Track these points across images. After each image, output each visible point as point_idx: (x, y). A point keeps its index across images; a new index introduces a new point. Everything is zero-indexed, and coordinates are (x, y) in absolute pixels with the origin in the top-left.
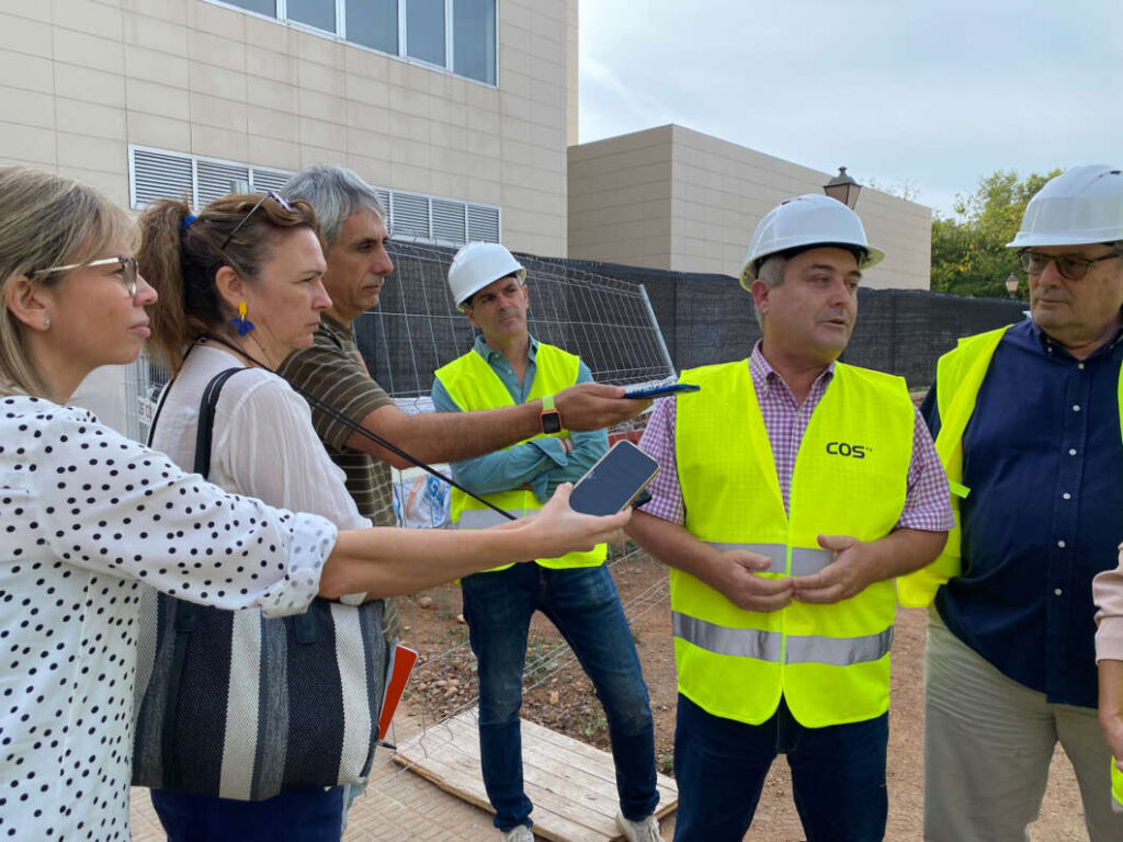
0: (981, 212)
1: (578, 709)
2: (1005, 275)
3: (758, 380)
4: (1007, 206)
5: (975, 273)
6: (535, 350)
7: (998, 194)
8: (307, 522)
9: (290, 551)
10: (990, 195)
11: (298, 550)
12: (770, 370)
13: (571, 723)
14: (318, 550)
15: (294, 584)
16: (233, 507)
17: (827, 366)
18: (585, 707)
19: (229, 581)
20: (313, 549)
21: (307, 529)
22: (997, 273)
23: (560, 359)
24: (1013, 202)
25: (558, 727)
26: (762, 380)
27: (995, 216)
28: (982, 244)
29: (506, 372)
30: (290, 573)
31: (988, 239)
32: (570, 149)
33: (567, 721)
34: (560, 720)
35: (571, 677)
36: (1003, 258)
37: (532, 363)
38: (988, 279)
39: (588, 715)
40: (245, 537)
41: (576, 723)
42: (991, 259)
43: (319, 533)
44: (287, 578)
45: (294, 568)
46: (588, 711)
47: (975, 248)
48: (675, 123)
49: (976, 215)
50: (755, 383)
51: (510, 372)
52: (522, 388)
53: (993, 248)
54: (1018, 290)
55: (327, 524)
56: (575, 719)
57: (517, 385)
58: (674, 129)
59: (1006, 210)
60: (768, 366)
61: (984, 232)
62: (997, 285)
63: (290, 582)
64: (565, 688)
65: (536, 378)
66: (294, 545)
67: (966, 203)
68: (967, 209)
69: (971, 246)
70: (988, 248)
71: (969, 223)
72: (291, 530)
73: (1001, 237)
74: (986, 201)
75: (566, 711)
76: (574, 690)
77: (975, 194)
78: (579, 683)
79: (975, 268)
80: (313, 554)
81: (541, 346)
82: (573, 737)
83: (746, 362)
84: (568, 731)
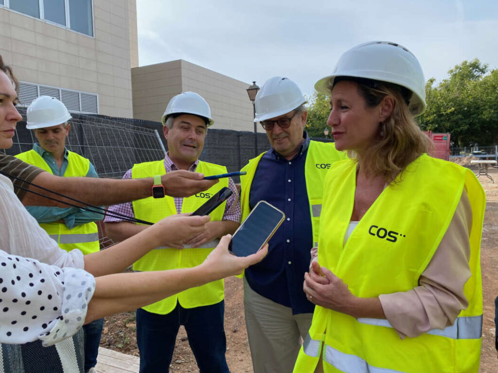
0: (315, 102)
1: (117, 335)
2: (324, 128)
3: (168, 168)
4: (324, 100)
5: (312, 128)
6: (67, 154)
7: (321, 96)
8: (74, 276)
9: (62, 297)
10: (318, 96)
11: (69, 297)
12: (173, 163)
13: (113, 342)
14: (84, 296)
15: (67, 322)
16: (15, 266)
17: (194, 162)
18: (120, 333)
19: (14, 323)
20: (80, 295)
21: (74, 280)
22: (321, 127)
23: (80, 159)
24: (326, 99)
25: (107, 345)
26: (169, 168)
27: (320, 104)
28: (315, 116)
29: (52, 162)
30: (63, 314)
31: (317, 114)
32: (132, 69)
33: (112, 341)
34: (108, 341)
35: (115, 319)
36: (323, 121)
37: (66, 160)
38: (318, 130)
39: (122, 337)
40: (27, 289)
41: (116, 342)
42: (318, 122)
43: (83, 283)
44: (62, 318)
45: (67, 311)
46: (122, 335)
47: (312, 117)
48: (182, 59)
49: (313, 104)
50: (166, 169)
51: (54, 163)
52: (60, 172)
53: (319, 117)
54: (329, 135)
55: (87, 275)
56: (115, 340)
57: (57, 170)
58: (182, 61)
59: (323, 102)
60: (172, 162)
61: (316, 111)
62: (321, 132)
63: (64, 321)
64: (112, 325)
65: (68, 167)
66: (66, 294)
67: (308, 99)
68: (309, 101)
69: (311, 117)
70: (317, 117)
71: (310, 107)
72: (63, 283)
73: (322, 113)
74: (316, 98)
75: (112, 336)
76: (116, 325)
77: (312, 95)
78: (119, 322)
79: (312, 126)
80: (81, 298)
81: (70, 152)
82: (113, 349)
83: (163, 161)
84: (112, 346)
